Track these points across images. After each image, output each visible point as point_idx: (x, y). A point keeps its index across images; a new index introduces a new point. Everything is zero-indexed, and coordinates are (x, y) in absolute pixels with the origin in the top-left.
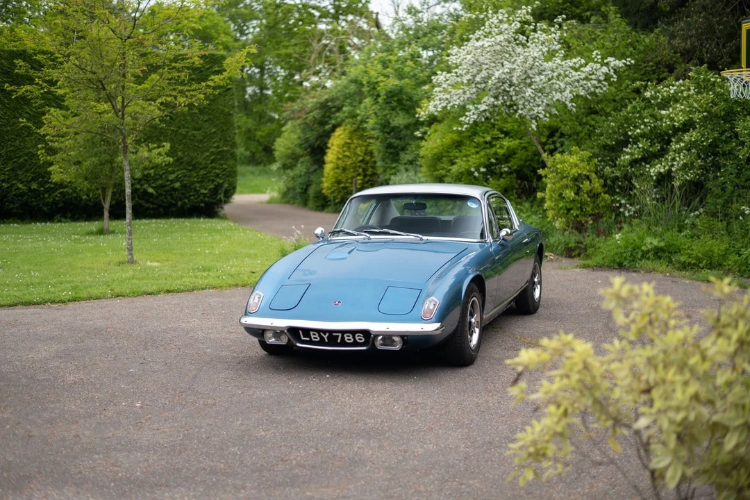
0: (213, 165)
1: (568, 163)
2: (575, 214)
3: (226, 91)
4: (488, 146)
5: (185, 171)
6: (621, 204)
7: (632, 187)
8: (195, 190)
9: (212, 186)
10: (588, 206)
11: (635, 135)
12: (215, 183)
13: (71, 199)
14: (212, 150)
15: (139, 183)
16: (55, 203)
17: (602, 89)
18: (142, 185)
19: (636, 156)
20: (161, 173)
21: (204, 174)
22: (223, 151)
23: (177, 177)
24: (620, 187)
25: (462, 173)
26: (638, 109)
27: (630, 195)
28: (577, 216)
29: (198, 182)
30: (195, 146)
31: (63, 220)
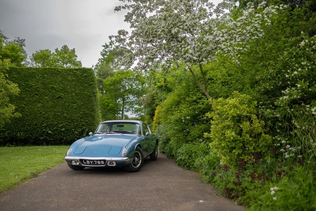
0: (81, 120)
1: (228, 105)
2: (236, 154)
3: (89, 85)
4: (195, 103)
5: (67, 123)
6: (281, 144)
7: (292, 128)
8: (73, 132)
9: (81, 130)
10: (251, 145)
11: (292, 77)
12: (82, 129)
13: (13, 135)
14: (81, 113)
15: (45, 128)
16: (5, 137)
17: (258, 36)
18: (46, 129)
19: (295, 96)
20: (56, 124)
21: (77, 124)
22: (86, 113)
23: (63, 126)
24: (280, 128)
25: (177, 121)
26: (295, 53)
27: (291, 136)
28: (239, 155)
29: (74, 128)
30: (73, 111)
31: (10, 145)
